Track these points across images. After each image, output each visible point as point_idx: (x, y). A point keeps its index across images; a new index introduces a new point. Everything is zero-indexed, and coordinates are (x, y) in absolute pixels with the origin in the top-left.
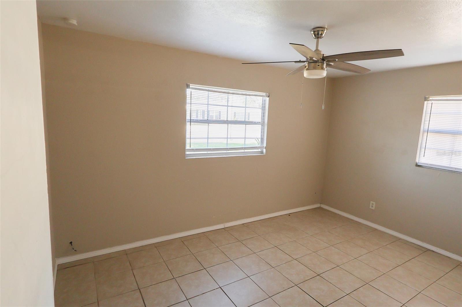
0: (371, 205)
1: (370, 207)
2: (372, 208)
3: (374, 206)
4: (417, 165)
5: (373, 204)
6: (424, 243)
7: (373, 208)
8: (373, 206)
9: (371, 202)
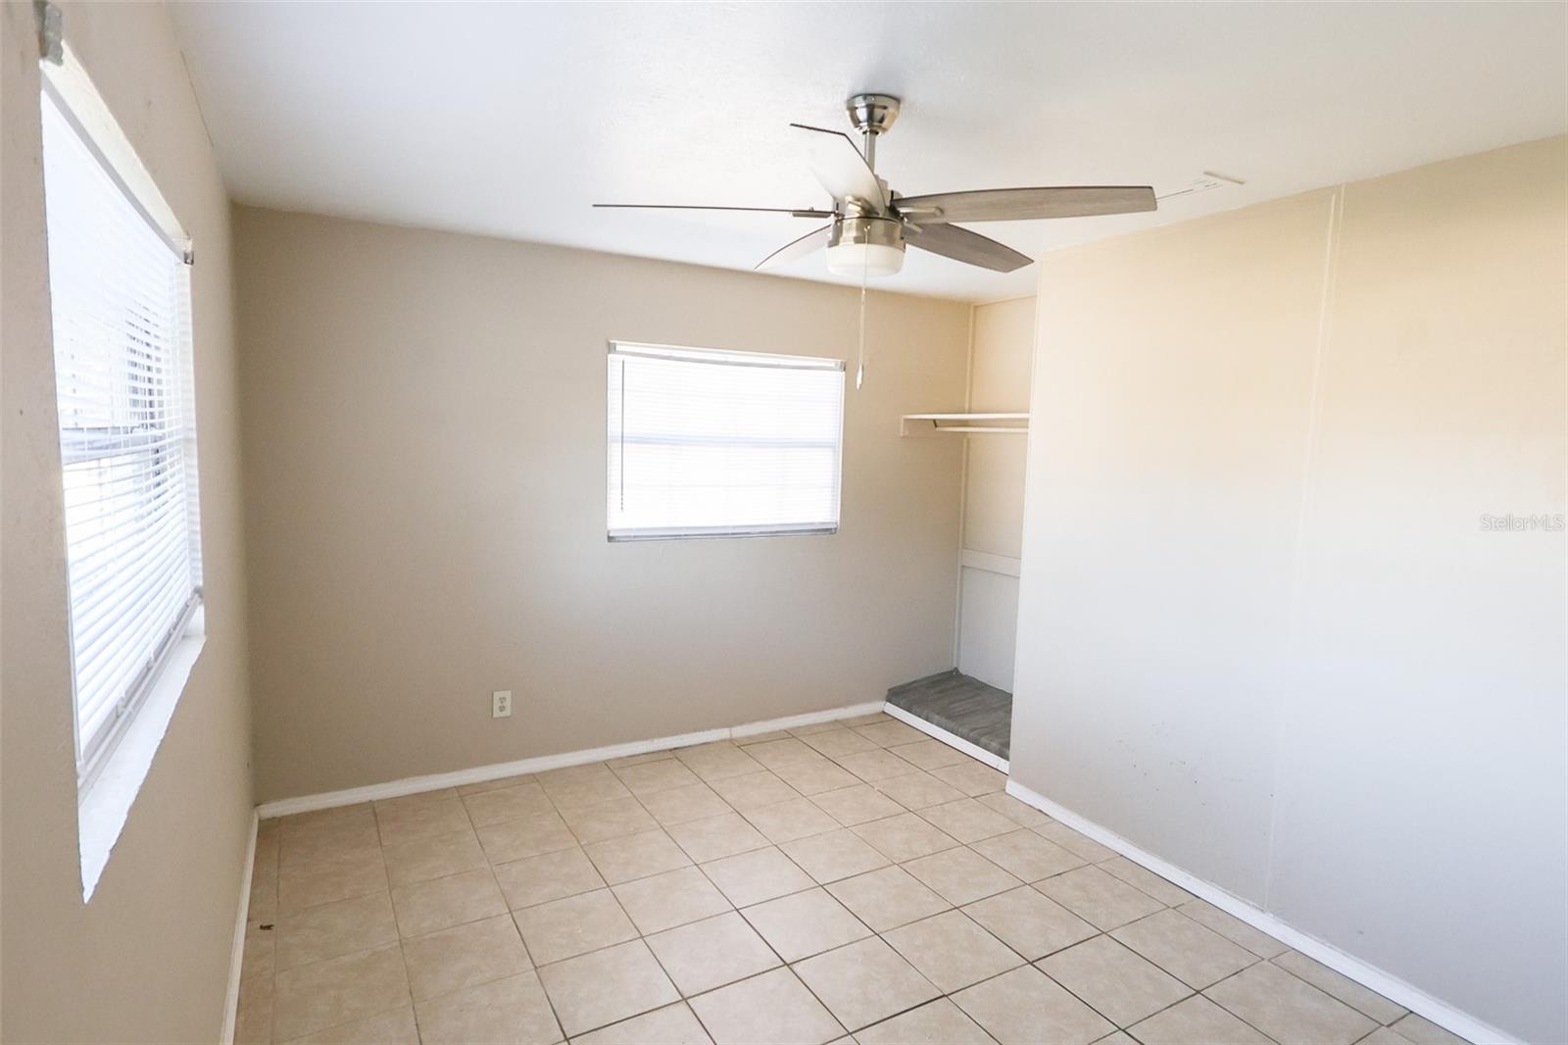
0: (497, 705)
1: (497, 714)
2: (503, 714)
3: (508, 704)
4: (610, 539)
5: (502, 700)
6: (656, 741)
7: (507, 713)
8: (504, 704)
9: (497, 695)
